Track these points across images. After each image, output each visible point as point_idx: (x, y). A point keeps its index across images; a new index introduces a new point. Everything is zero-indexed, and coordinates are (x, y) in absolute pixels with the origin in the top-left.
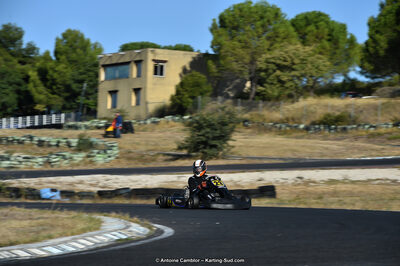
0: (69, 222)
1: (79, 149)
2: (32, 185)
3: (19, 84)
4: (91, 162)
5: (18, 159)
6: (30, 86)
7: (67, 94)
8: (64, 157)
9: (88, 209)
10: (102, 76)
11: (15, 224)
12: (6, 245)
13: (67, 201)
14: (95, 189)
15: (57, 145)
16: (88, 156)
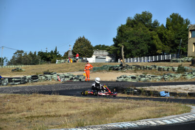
0: (175, 108)
1: (178, 72)
2: (156, 90)
3: (149, 40)
4: (185, 78)
5: (149, 77)
6: (155, 41)
7: (171, 45)
8: (171, 76)
9: (184, 102)
10: (190, 36)
11: (148, 108)
12: (145, 119)
13: (173, 97)
14: (187, 92)
15: (168, 70)
16: (183, 76)
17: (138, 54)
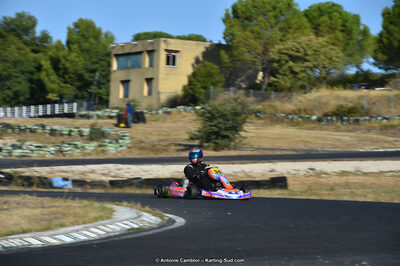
0: (80, 211)
1: (91, 138)
2: (44, 174)
3: (32, 73)
4: (103, 151)
5: (29, 148)
6: (43, 75)
7: (79, 84)
8: (76, 146)
9: (99, 198)
10: (115, 66)
11: (27, 212)
12: (18, 233)
13: (79, 190)
14: (107, 179)
15: (69, 135)
16: (100, 146)
17: (8, 99)
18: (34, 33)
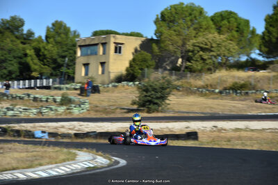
0: (54, 155)
1: (62, 104)
2: (29, 128)
3: (21, 58)
4: (70, 113)
5: (19, 110)
6: (29, 59)
7: (53, 66)
8: (51, 109)
9: (67, 145)
10: (79, 53)
11: (16, 155)
12: (10, 170)
13: (53, 139)
14: (72, 132)
15: (47, 101)
16: (68, 109)
17: (4, 76)
18: (23, 30)
